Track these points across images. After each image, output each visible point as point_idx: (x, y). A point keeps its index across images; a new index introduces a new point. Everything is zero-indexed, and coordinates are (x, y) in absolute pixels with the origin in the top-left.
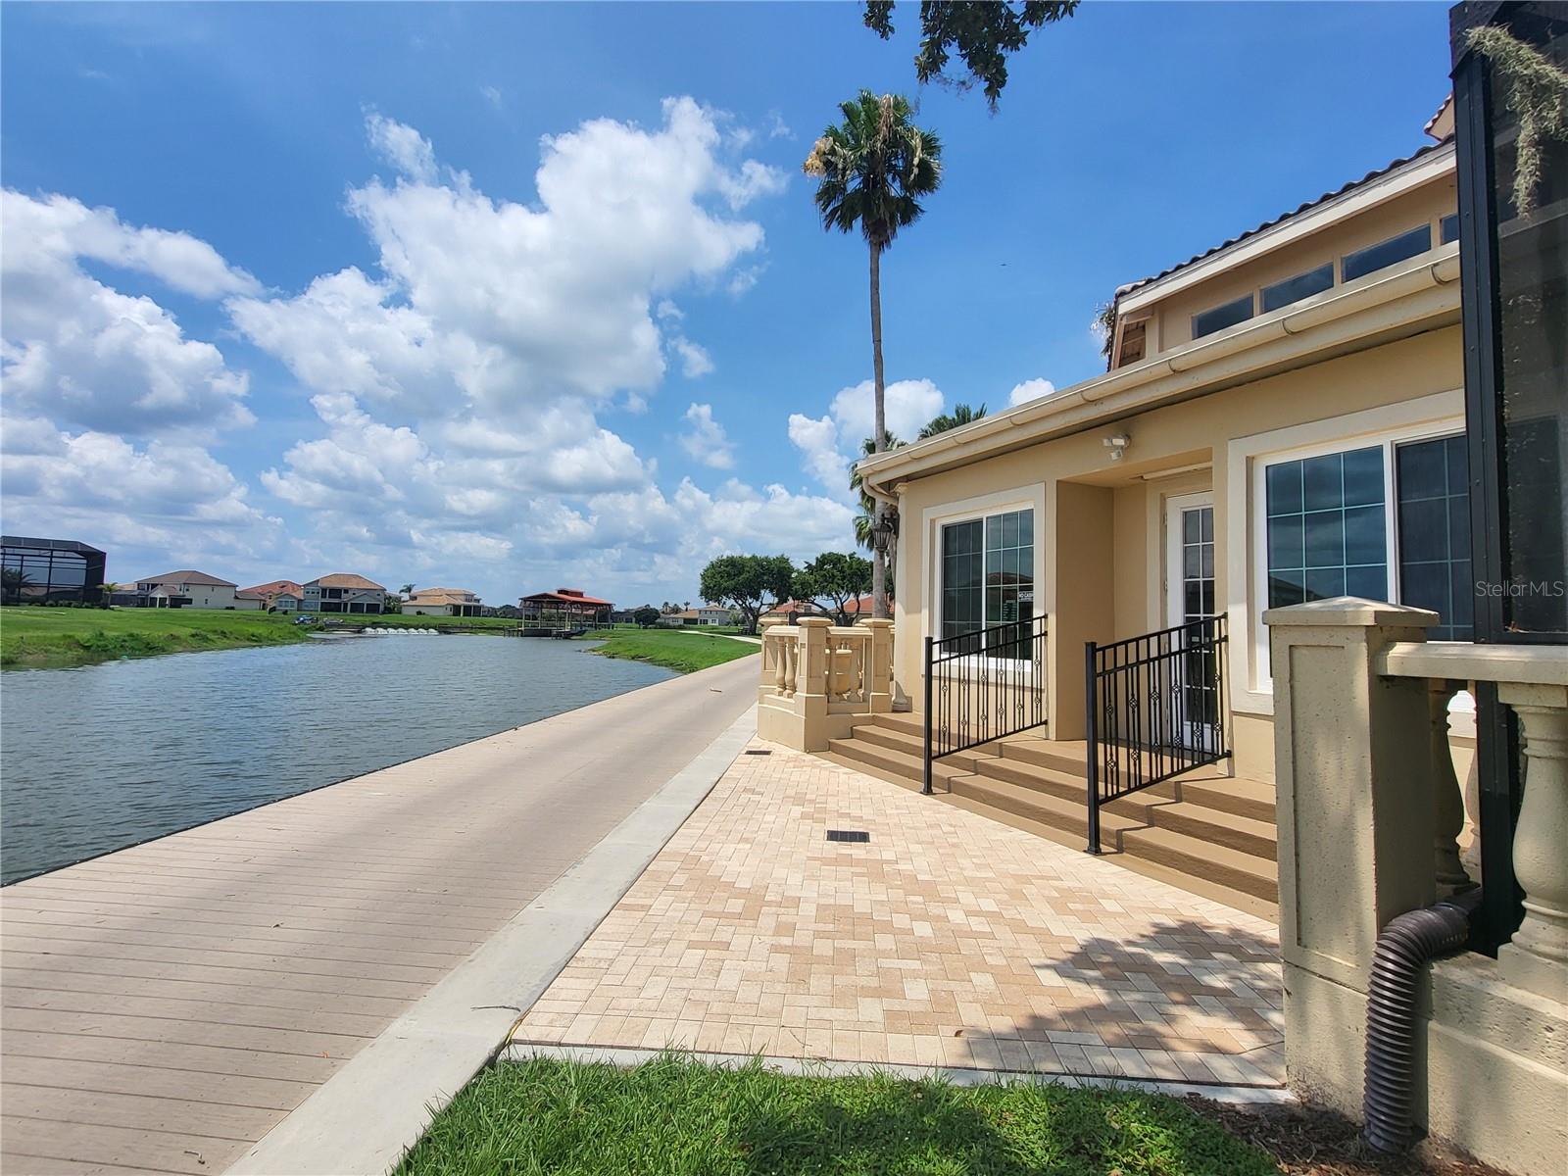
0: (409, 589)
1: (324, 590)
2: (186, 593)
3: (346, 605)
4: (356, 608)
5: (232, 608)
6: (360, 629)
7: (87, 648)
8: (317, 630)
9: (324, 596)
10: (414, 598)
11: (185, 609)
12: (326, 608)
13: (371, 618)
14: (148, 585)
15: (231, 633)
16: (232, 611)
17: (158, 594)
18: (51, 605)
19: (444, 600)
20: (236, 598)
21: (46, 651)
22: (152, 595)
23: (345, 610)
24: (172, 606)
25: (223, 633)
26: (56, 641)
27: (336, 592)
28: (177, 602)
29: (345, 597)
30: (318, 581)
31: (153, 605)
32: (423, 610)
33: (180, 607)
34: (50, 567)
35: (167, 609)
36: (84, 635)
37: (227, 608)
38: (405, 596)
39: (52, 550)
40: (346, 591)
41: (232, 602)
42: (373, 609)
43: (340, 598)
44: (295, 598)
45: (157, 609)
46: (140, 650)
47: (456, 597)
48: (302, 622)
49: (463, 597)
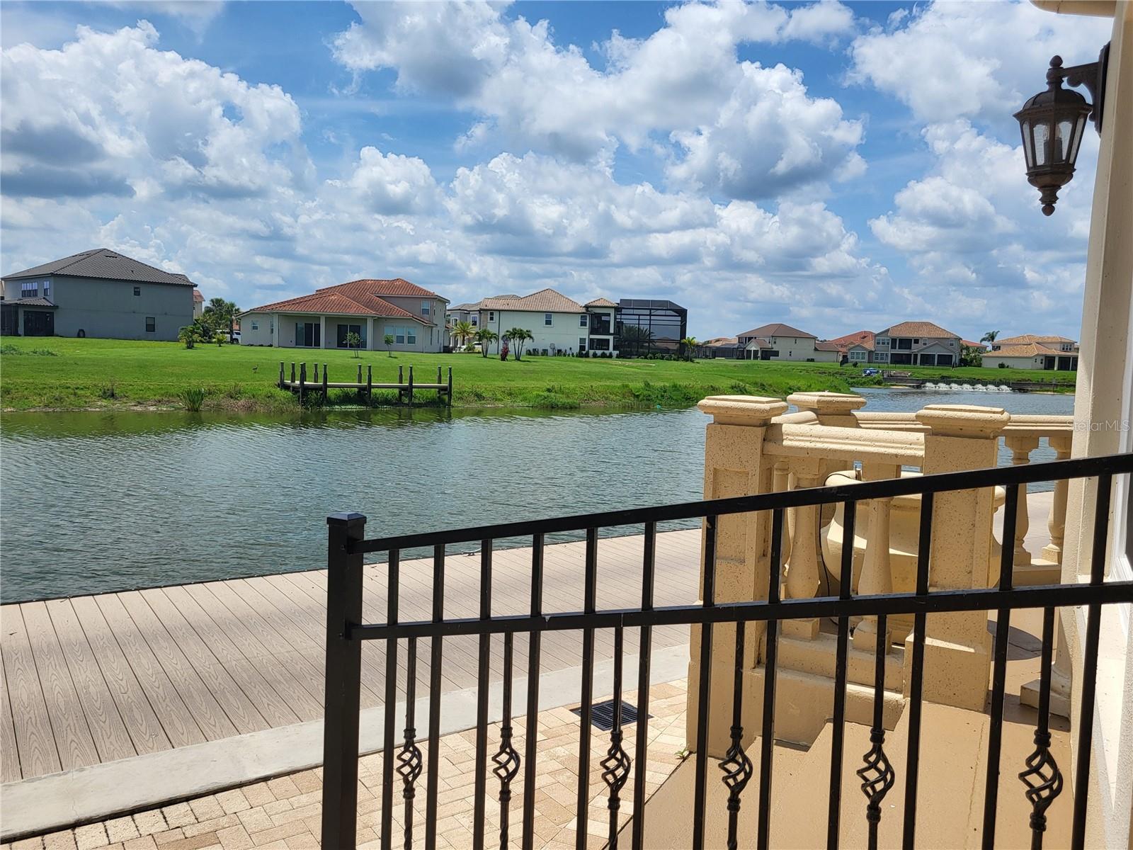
0: (992, 337)
1: (894, 340)
2: (774, 346)
3: (916, 356)
4: (927, 360)
5: (812, 360)
6: (920, 384)
7: (637, 396)
8: (875, 384)
9: (893, 347)
10: (996, 348)
11: (773, 362)
12: (897, 359)
13: (941, 372)
14: (746, 338)
15: (771, 385)
16: (812, 363)
17: (753, 347)
18: (651, 358)
19: (1034, 351)
20: (816, 349)
21: (607, 399)
22: (748, 348)
23: (915, 362)
24: (763, 359)
25: (762, 385)
26: (615, 391)
27: (906, 343)
28: (767, 354)
29: (915, 348)
30: (888, 330)
31: (749, 357)
32: (1006, 363)
33: (769, 359)
34: (650, 324)
35: (759, 361)
36: (637, 385)
37: (808, 360)
38: (989, 345)
39: (650, 309)
40: (917, 341)
41: (812, 355)
42: (945, 360)
43: (910, 348)
44: (865, 349)
45: (751, 361)
46: (676, 400)
47: (1050, 346)
48: (869, 374)
49: (1058, 346)
